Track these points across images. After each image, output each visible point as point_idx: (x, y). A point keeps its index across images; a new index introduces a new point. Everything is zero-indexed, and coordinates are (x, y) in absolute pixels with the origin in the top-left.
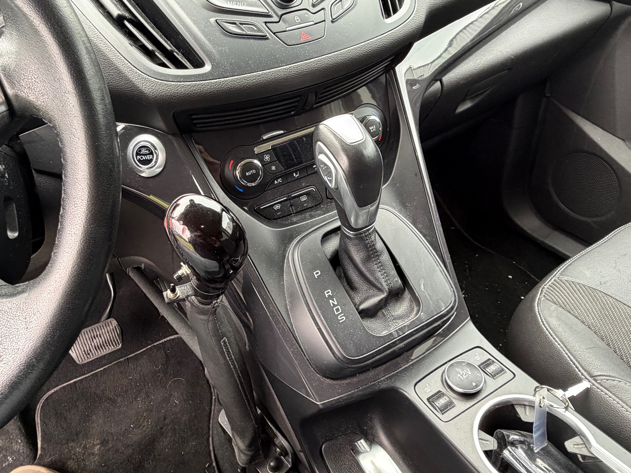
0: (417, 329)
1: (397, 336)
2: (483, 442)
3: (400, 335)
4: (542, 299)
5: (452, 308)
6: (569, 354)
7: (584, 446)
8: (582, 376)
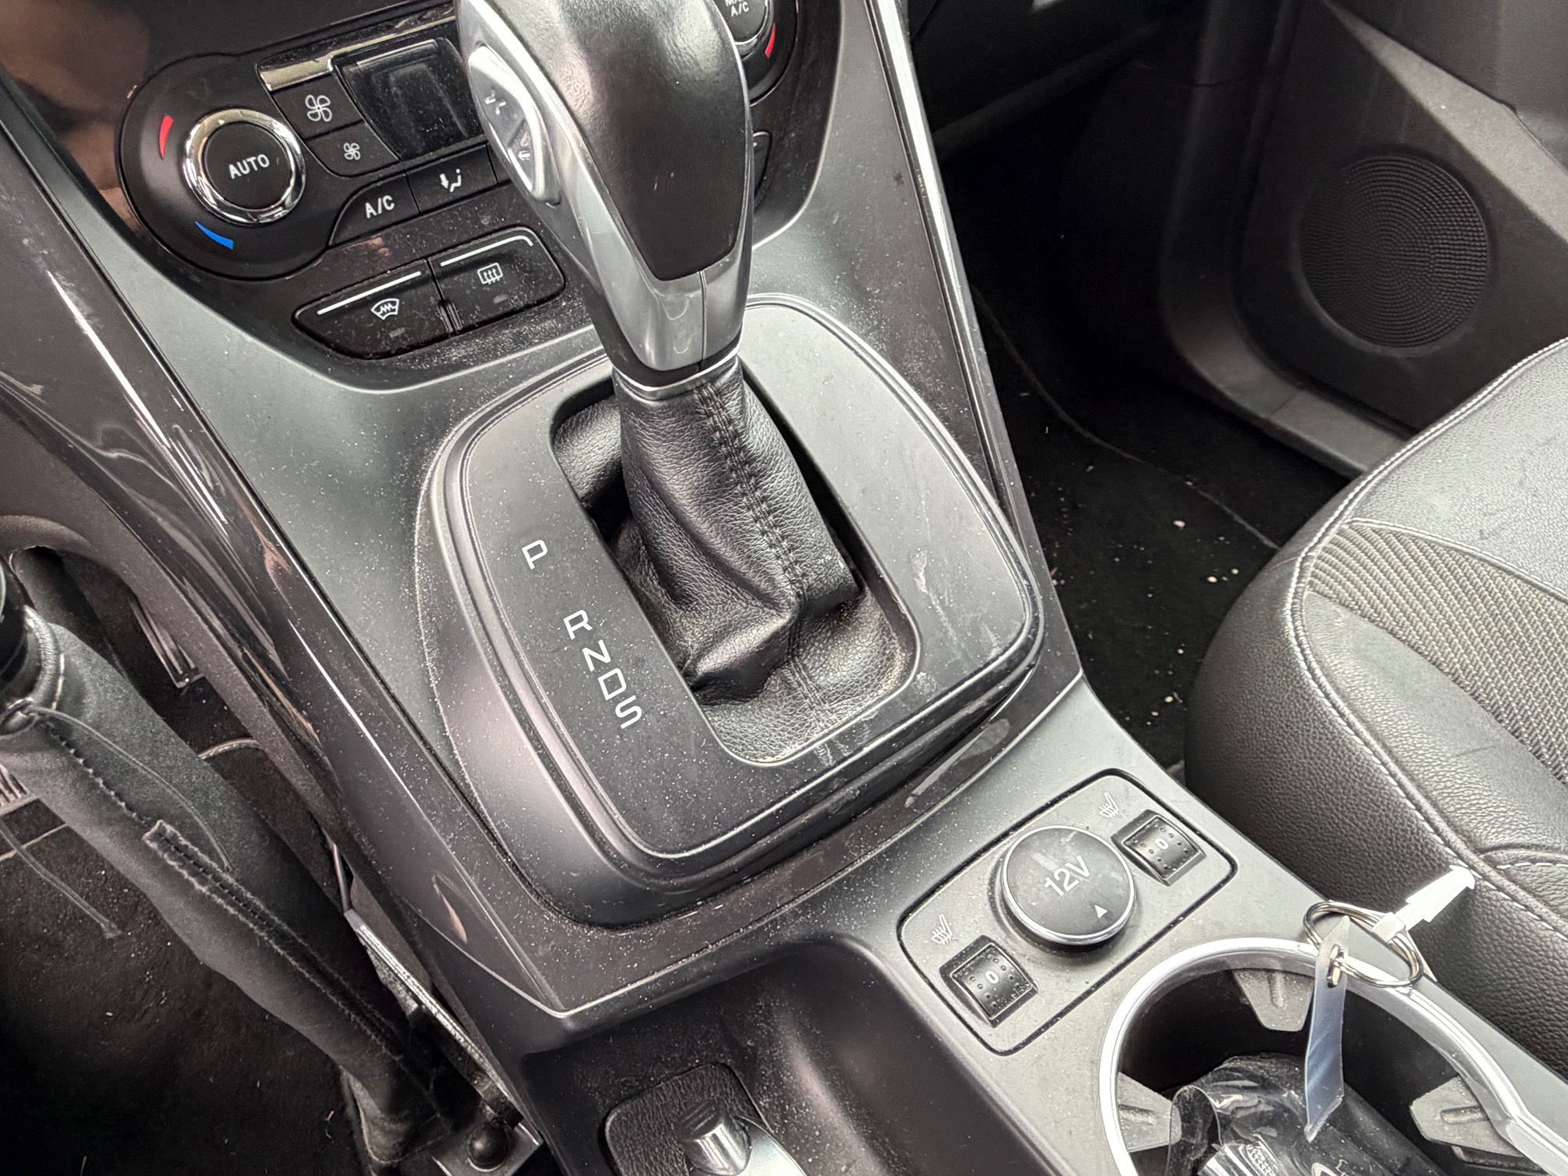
0: (903, 732)
1: (831, 763)
2: (1131, 1116)
3: (845, 759)
4: (1306, 593)
5: (1025, 649)
6: (1400, 775)
7: (1479, 1115)
8: (1448, 850)
